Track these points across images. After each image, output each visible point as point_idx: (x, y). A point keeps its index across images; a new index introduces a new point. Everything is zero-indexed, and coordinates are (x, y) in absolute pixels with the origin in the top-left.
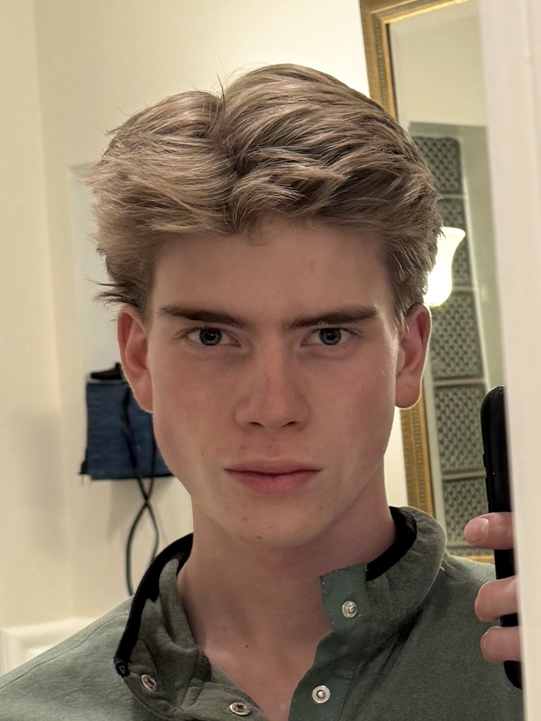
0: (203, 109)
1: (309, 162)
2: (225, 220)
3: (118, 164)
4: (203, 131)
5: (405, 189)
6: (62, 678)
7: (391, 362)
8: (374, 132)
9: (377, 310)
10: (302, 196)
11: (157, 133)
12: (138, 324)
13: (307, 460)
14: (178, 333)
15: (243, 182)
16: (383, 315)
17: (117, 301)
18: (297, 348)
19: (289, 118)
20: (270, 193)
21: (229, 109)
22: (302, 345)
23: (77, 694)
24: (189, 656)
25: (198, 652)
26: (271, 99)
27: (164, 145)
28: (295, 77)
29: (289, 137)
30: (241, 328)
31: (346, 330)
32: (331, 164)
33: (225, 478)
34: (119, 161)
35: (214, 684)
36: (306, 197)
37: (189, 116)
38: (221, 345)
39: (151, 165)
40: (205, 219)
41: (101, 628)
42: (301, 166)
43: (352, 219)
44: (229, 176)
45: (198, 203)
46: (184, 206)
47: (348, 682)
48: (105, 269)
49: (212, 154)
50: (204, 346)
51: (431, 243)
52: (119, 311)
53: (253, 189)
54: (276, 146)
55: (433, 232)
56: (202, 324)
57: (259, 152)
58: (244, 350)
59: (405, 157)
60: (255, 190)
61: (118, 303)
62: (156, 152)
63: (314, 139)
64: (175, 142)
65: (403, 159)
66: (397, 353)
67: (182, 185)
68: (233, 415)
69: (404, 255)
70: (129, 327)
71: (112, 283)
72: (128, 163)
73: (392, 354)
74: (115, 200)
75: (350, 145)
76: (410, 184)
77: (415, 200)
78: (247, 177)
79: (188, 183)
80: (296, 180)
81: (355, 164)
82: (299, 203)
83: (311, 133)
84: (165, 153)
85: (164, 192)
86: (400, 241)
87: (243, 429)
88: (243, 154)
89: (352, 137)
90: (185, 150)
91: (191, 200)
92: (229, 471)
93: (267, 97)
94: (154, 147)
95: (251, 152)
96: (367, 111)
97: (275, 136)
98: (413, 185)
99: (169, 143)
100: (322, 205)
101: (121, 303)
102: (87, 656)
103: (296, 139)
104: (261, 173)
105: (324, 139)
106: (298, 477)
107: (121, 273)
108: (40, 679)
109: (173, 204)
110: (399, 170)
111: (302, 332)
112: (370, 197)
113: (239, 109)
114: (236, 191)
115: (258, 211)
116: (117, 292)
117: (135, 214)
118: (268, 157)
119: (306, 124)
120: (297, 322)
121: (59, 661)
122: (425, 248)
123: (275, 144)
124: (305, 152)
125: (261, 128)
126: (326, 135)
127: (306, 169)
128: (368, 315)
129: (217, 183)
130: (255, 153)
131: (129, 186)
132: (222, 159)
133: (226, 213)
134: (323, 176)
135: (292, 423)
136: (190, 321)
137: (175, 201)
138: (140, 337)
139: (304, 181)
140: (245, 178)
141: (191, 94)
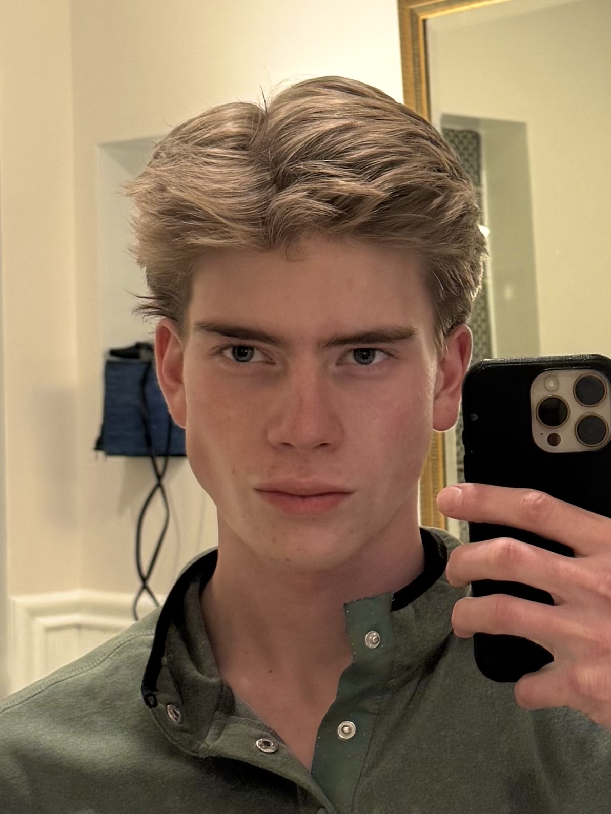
0: (245, 121)
1: (351, 177)
2: (262, 235)
3: (157, 176)
4: (244, 142)
5: (447, 207)
6: (80, 697)
7: (428, 383)
8: (418, 148)
9: (414, 330)
10: (341, 212)
11: (198, 144)
12: (175, 338)
13: (338, 482)
14: (214, 348)
15: (281, 196)
16: (423, 336)
17: (155, 314)
18: (332, 367)
19: (334, 132)
20: (308, 209)
21: (272, 122)
22: (338, 364)
23: (95, 716)
24: (214, 687)
25: (222, 681)
26: (316, 113)
27: (204, 157)
28: (342, 91)
29: (332, 151)
30: (275, 345)
31: (381, 350)
32: (373, 180)
33: (255, 498)
34: (158, 172)
35: (238, 718)
36: (345, 213)
37: (231, 127)
38: (253, 362)
39: (189, 177)
40: (240, 234)
41: (121, 648)
42: (341, 182)
43: (393, 236)
44: (268, 189)
45: (235, 217)
46: (218, 220)
47: (374, 716)
48: (145, 282)
49: (252, 167)
50: (237, 362)
51: (474, 261)
52: (157, 324)
53: (291, 204)
54: (318, 160)
55: (475, 251)
56: (236, 341)
57: (299, 165)
58: (278, 368)
59: (449, 175)
60: (293, 204)
61: (157, 315)
62: (196, 164)
63: (356, 153)
64: (215, 154)
65: (446, 177)
66: (435, 374)
67: (219, 198)
68: (265, 433)
69: (445, 273)
70: (167, 341)
71: (152, 295)
72: (167, 174)
73: (429, 375)
74: (153, 212)
75: (394, 161)
76: (452, 203)
77: (457, 218)
78: (286, 191)
79: (225, 195)
80: (335, 196)
81: (397, 180)
82: (338, 219)
83: (353, 148)
84: (204, 165)
85: (200, 205)
86: (441, 259)
87: (274, 448)
88: (283, 166)
89: (395, 153)
90: (224, 162)
91: (227, 214)
92: (259, 490)
93: (312, 111)
94: (193, 158)
95: (291, 165)
96: (412, 128)
97: (318, 149)
98: (456, 203)
99: (209, 155)
100: (362, 221)
101: (160, 316)
102: (107, 676)
103: (338, 154)
104: (300, 188)
105: (368, 154)
106: (329, 499)
107: (159, 286)
108: (58, 697)
109: (209, 218)
110: (442, 188)
111: (338, 351)
112: (412, 213)
113: (283, 121)
114: (274, 205)
115: (296, 226)
116: (157, 305)
117: (172, 226)
118: (308, 170)
119: (350, 139)
120: (332, 341)
121: (77, 680)
122: (467, 267)
123: (317, 157)
124: (349, 166)
125: (303, 142)
126: (369, 150)
127: (346, 185)
128: (406, 335)
129: (254, 197)
130: (296, 166)
131: (167, 198)
132: (261, 172)
133: (263, 228)
134: (363, 192)
135: (324, 444)
136: (224, 337)
137: (210, 214)
138: (177, 351)
139: (343, 197)
140: (284, 192)
141: (235, 105)
